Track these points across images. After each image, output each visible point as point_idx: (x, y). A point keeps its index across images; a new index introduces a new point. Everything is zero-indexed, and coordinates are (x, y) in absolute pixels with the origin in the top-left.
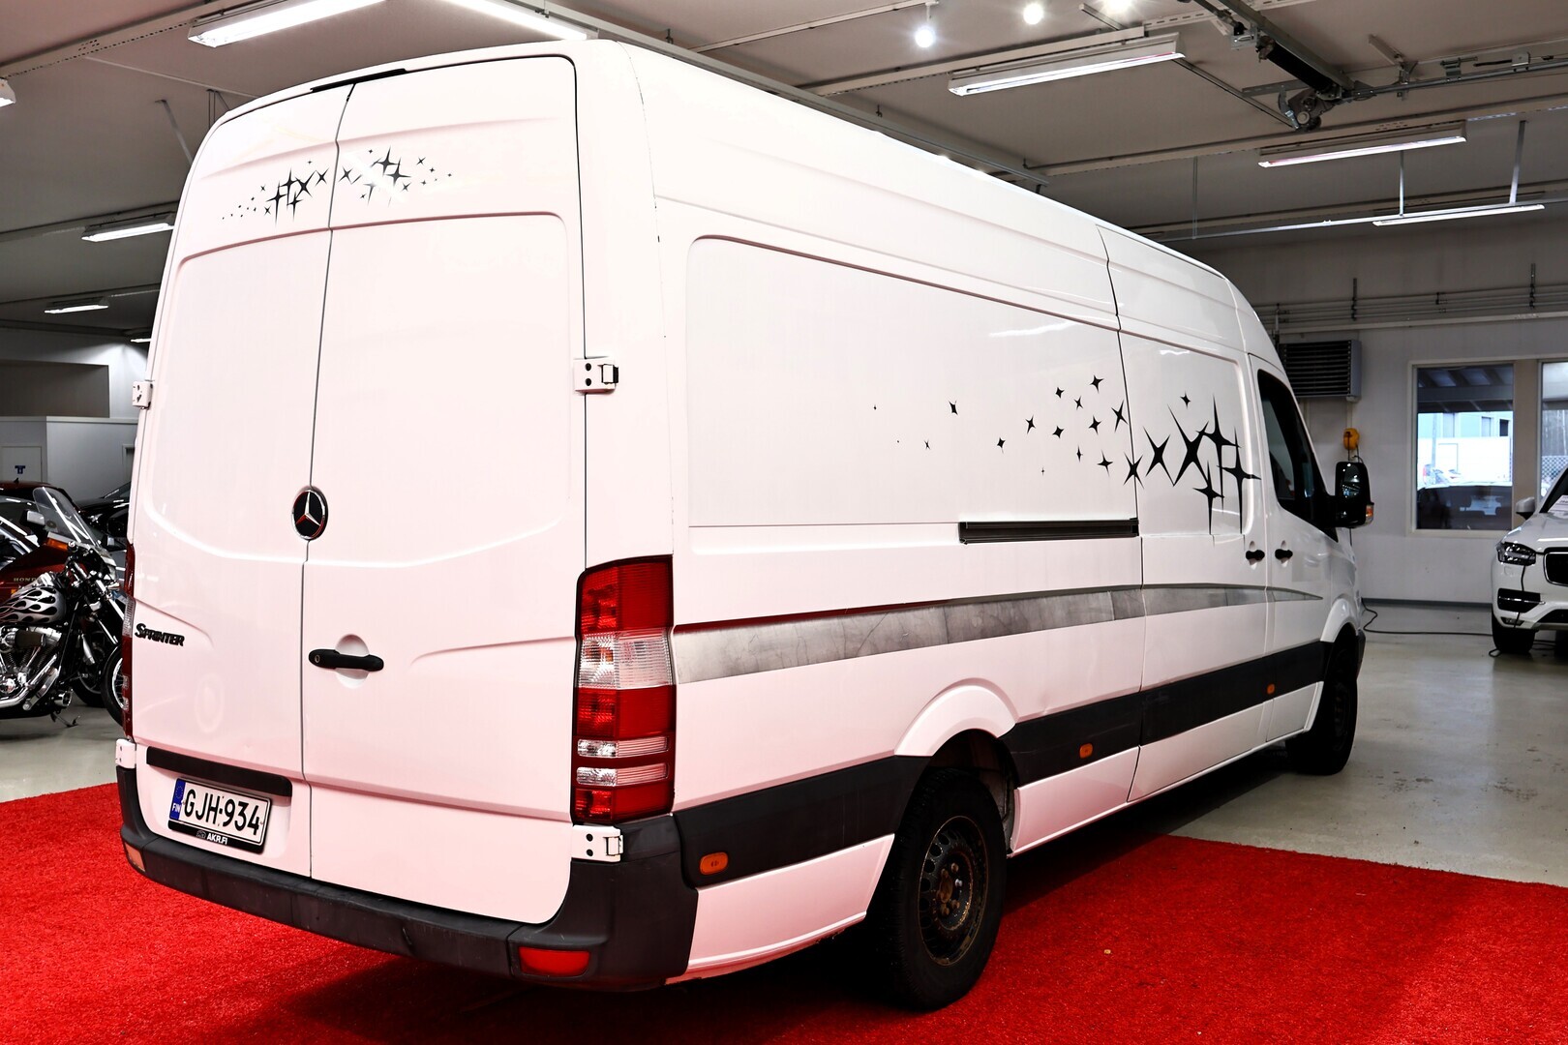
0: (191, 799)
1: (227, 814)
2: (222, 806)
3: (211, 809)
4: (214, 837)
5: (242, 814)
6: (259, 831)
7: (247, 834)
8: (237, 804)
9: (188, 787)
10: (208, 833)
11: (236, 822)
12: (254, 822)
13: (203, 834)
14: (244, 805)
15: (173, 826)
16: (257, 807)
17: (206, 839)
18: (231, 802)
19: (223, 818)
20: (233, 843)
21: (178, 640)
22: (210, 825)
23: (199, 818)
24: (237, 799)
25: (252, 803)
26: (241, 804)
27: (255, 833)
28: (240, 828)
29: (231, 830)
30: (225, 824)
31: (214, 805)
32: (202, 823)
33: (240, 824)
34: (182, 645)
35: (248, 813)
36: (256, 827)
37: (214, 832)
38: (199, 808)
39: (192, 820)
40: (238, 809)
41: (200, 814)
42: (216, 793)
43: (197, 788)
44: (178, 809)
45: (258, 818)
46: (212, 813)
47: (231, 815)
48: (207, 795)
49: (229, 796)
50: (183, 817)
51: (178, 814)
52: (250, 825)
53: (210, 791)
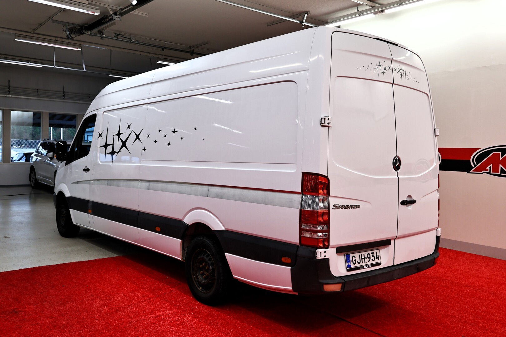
0: (354, 259)
1: (368, 258)
2: (366, 256)
3: (362, 259)
4: (366, 267)
5: (373, 256)
6: (380, 259)
7: (377, 261)
8: (370, 254)
9: (351, 256)
10: (363, 267)
11: (372, 259)
12: (377, 257)
13: (362, 267)
14: (373, 253)
15: (348, 270)
16: (377, 252)
17: (363, 268)
18: (369, 254)
19: (367, 260)
20: (373, 265)
21: (358, 206)
22: (364, 264)
23: (359, 263)
24: (370, 252)
25: (375, 252)
26: (372, 253)
27: (379, 260)
28: (373, 260)
29: (371, 262)
30: (369, 261)
31: (363, 257)
32: (361, 264)
33: (373, 259)
34: (359, 208)
35: (375, 255)
36: (378, 258)
37: (365, 265)
38: (358, 260)
39: (357, 265)
40: (371, 255)
41: (359, 262)
42: (362, 254)
43: (355, 255)
44: (349, 264)
45: (378, 255)
46: (363, 260)
47: (370, 258)
48: (359, 255)
49: (367, 253)
50: (353, 266)
51: (350, 266)
52: (377, 258)
53: (360, 254)
